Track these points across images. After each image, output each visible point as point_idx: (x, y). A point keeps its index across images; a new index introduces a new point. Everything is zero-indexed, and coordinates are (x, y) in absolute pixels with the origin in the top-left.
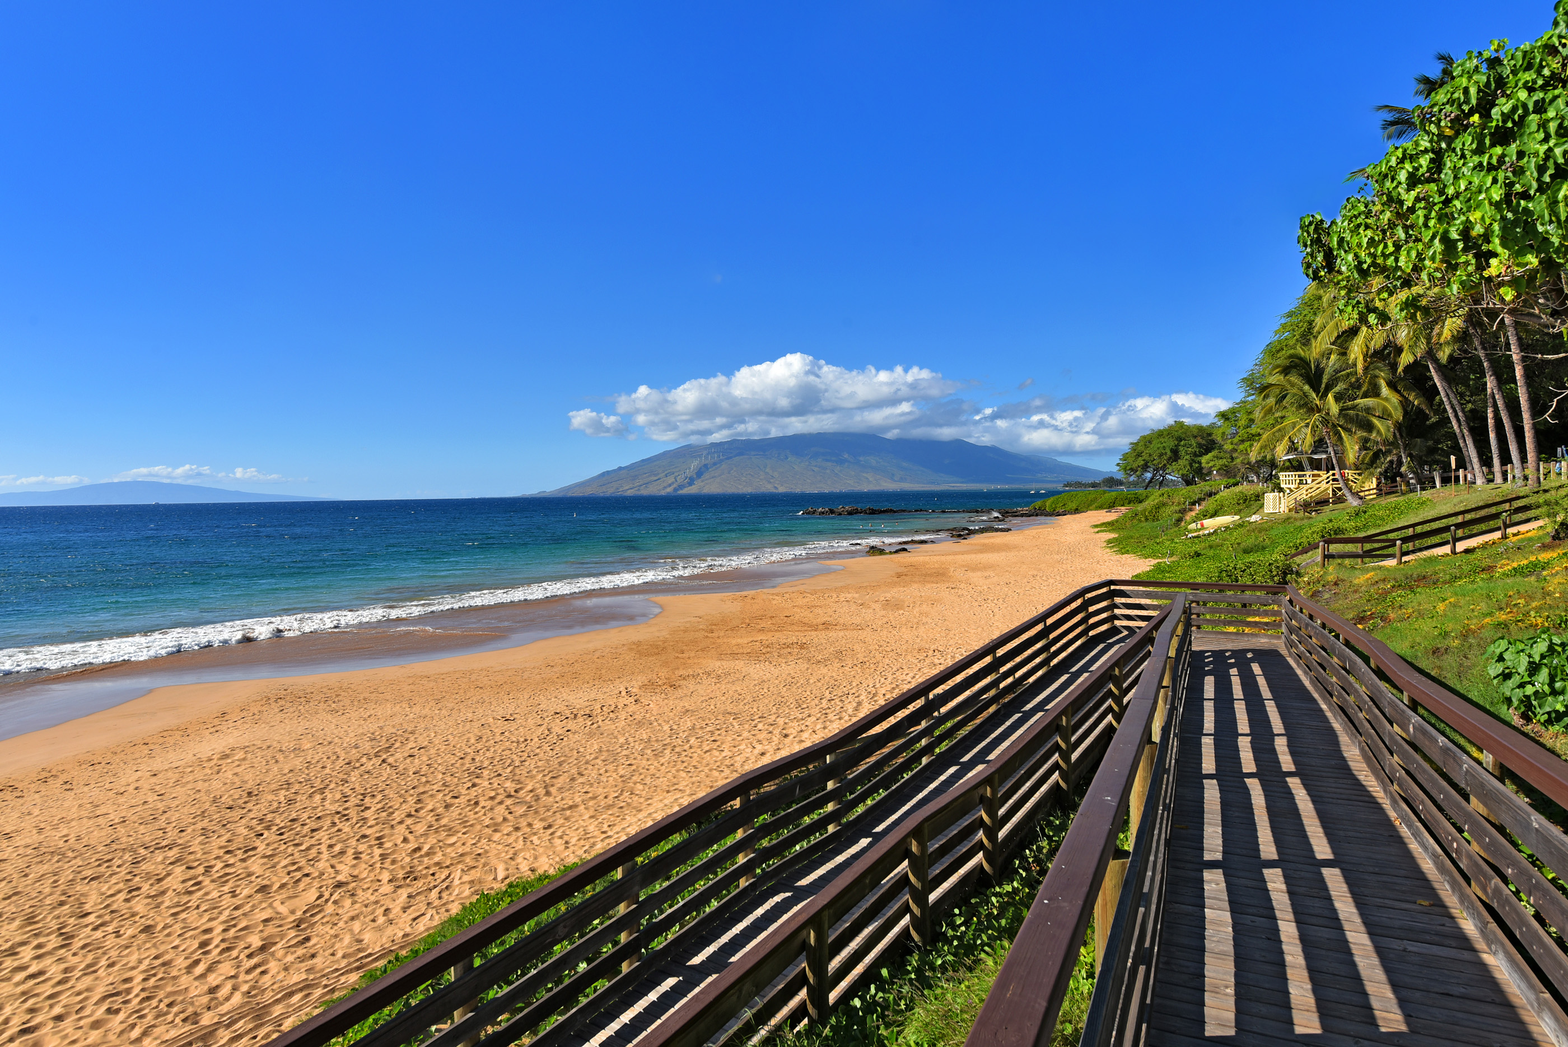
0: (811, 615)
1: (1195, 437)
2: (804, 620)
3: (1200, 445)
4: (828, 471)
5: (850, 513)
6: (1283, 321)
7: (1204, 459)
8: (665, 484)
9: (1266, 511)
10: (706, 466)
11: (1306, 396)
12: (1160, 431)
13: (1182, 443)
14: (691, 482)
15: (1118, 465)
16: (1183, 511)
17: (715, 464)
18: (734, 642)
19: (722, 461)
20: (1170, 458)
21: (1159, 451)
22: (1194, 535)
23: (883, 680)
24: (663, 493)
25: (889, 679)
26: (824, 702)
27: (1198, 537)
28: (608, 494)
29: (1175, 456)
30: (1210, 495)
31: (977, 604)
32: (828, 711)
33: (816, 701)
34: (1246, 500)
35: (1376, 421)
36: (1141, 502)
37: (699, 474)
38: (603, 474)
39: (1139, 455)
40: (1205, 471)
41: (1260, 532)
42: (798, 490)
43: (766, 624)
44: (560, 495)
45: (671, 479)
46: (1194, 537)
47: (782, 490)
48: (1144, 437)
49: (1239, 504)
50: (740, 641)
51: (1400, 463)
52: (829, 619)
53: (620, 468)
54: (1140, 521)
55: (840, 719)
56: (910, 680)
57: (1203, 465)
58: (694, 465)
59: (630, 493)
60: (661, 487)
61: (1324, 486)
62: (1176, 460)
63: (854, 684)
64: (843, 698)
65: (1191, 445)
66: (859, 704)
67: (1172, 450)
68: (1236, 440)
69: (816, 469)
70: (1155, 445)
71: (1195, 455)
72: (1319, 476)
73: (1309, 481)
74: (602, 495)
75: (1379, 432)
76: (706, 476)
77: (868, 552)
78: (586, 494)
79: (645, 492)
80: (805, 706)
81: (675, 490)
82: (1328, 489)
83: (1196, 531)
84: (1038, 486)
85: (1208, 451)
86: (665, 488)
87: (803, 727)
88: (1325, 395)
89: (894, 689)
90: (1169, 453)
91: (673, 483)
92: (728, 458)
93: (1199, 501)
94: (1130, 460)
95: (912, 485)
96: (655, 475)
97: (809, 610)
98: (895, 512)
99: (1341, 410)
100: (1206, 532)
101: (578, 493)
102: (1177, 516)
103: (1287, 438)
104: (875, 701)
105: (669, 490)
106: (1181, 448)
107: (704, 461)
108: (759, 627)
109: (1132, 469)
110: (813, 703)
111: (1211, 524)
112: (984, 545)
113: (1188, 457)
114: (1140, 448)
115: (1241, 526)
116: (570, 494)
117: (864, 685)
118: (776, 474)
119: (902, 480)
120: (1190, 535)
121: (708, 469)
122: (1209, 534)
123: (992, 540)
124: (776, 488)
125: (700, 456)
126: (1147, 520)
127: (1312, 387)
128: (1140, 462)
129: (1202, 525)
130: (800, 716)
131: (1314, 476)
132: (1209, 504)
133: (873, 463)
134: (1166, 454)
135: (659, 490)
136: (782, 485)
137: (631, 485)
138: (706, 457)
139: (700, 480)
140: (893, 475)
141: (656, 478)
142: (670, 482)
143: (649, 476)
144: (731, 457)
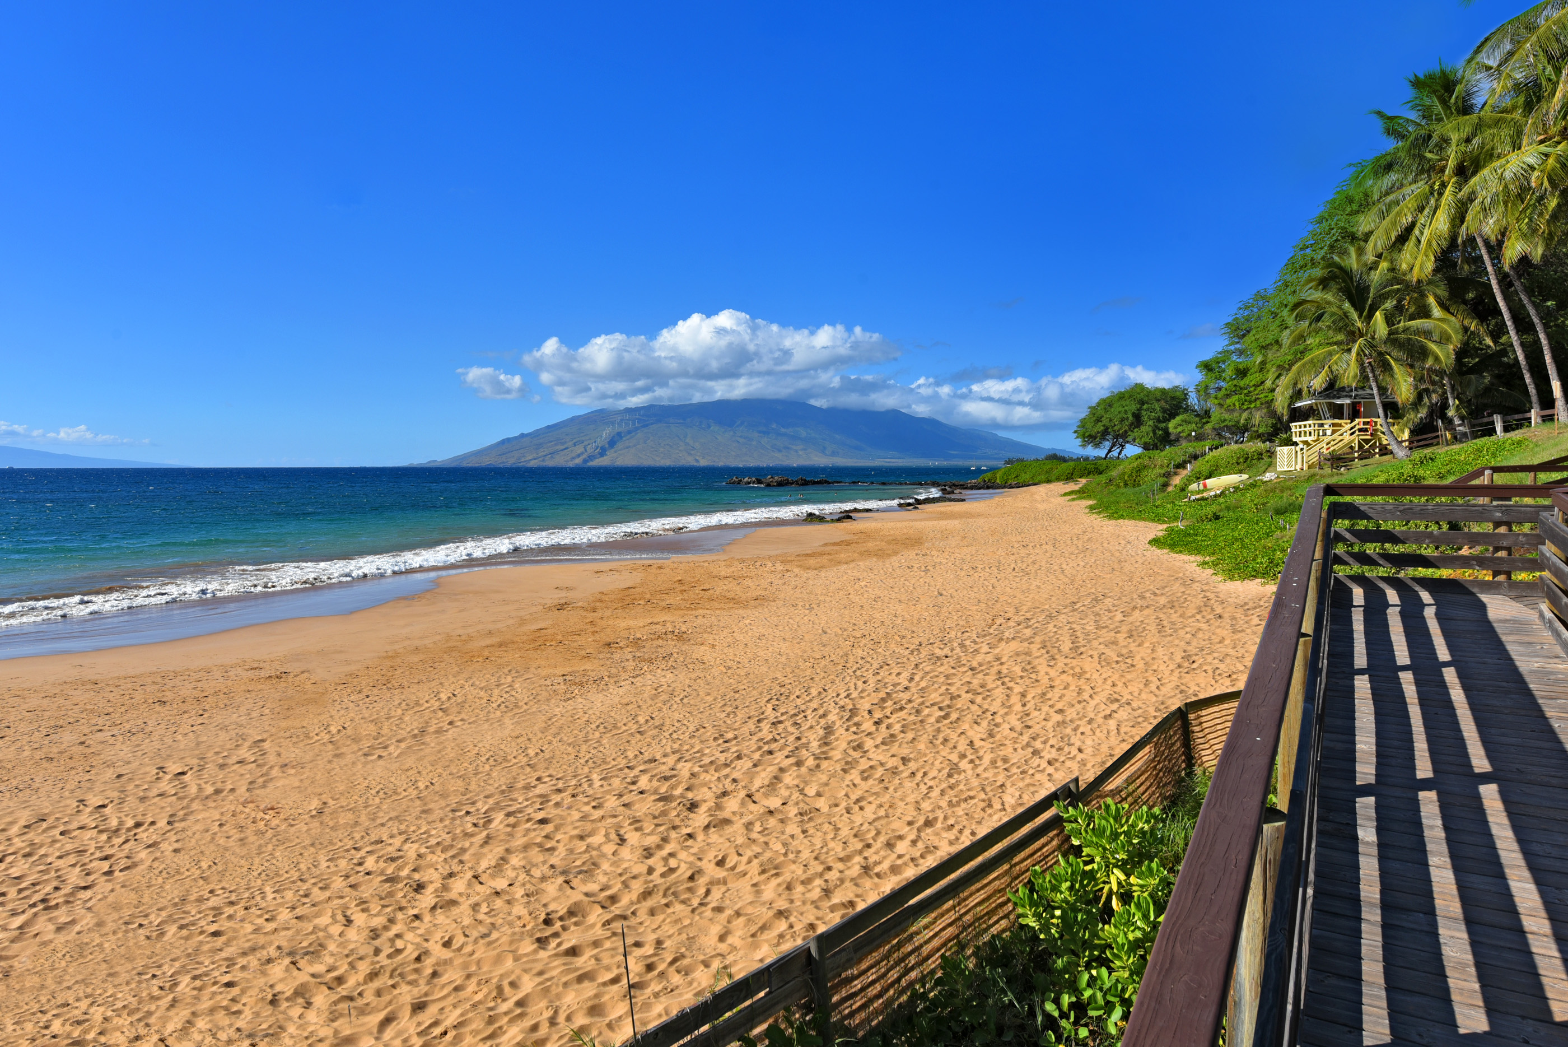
0: (738, 588)
1: (1158, 400)
2: (728, 594)
3: (1164, 411)
4: (754, 443)
5: (780, 484)
6: (1311, 228)
7: (1171, 425)
8: (574, 455)
9: (1279, 469)
10: (619, 434)
11: (1347, 317)
12: (1121, 393)
13: (1145, 406)
14: (603, 453)
15: (1075, 432)
16: (1168, 475)
17: (629, 432)
18: (623, 624)
19: (636, 429)
20: (1132, 424)
21: (1120, 416)
22: (1198, 497)
23: (860, 684)
24: (571, 464)
25: (872, 681)
26: (765, 726)
27: (1203, 499)
28: (508, 465)
29: (1138, 420)
30: (1196, 457)
31: (963, 573)
32: (774, 746)
33: (751, 725)
34: (1246, 459)
35: (1433, 346)
36: (1101, 473)
37: (612, 443)
38: (503, 442)
39: (1099, 420)
40: (1172, 437)
41: (1282, 491)
42: (721, 464)
43: (675, 599)
44: (453, 465)
45: (579, 449)
46: (1198, 500)
47: (703, 463)
48: (1103, 400)
49: (1238, 463)
50: (632, 623)
51: (1445, 406)
52: (764, 593)
53: (522, 435)
54: (1118, 486)
55: (799, 764)
56: (906, 683)
57: (1171, 430)
58: (607, 433)
59: (533, 464)
60: (568, 458)
61: (1347, 438)
62: (1138, 426)
63: (814, 692)
64: (799, 719)
65: (1154, 409)
66: (829, 730)
67: (1133, 414)
68: (1220, 394)
69: (741, 440)
70: (1117, 408)
71: (1159, 421)
72: (1340, 425)
73: (1329, 432)
74: (501, 466)
75: (1437, 359)
76: (620, 445)
77: (805, 520)
78: (483, 465)
79: (550, 463)
80: (730, 735)
81: (585, 461)
82: (1353, 441)
83: (1199, 492)
84: (979, 463)
85: (1173, 416)
86: (573, 458)
87: (729, 786)
88: (1370, 316)
89: (883, 700)
90: (1131, 418)
91: (582, 453)
92: (643, 426)
93: (1181, 465)
94: (1089, 425)
95: (844, 460)
96: (563, 444)
97: (736, 582)
98: (829, 483)
99: (1389, 334)
100: (1212, 493)
101: (473, 463)
102: (1162, 480)
103: (1326, 368)
104: (857, 725)
105: (578, 461)
106: (1144, 413)
107: (617, 429)
108: (663, 604)
109: (1090, 436)
110: (745, 730)
111: (1216, 484)
112: (941, 513)
113: (1151, 423)
114: (1100, 412)
115: (1253, 485)
116: (465, 464)
117: (831, 693)
118: (697, 445)
119: (834, 454)
120: (1193, 498)
121: (621, 437)
122: (1215, 496)
123: (950, 508)
124: (697, 461)
125: (613, 423)
126: (1126, 485)
127: (1353, 304)
128: (1100, 427)
129: (1205, 486)
130: (722, 758)
131: (1334, 425)
132: (1200, 465)
133: (803, 433)
134: (1127, 419)
135: (567, 461)
136: (704, 458)
137: (535, 455)
138: (620, 424)
139: (612, 450)
140: (825, 448)
141: (563, 447)
142: (579, 452)
143: (556, 445)
144: (647, 425)
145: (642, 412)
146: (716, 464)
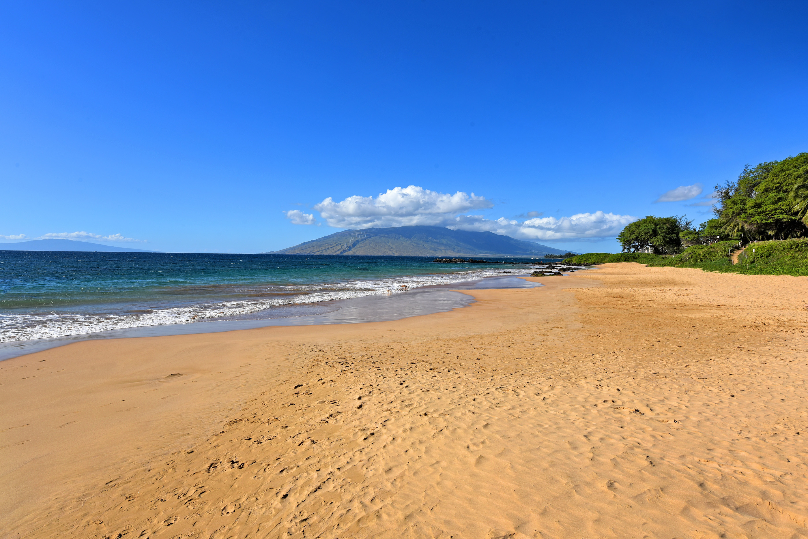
3: (669, 229)
4: (421, 246)
8: (336, 250)
10: (357, 241)
13: (658, 227)
14: (350, 249)
15: (617, 239)
17: (362, 240)
19: (365, 239)
20: (652, 235)
21: (645, 231)
24: (335, 254)
28: (306, 254)
29: (655, 233)
37: (354, 245)
38: (304, 244)
39: (632, 233)
44: (282, 254)
45: (339, 247)
47: (396, 254)
53: (313, 241)
58: (352, 240)
59: (317, 254)
60: (334, 251)
62: (655, 236)
65: (663, 228)
67: (653, 230)
69: (414, 244)
70: (642, 228)
71: (666, 233)
74: (303, 254)
76: (358, 246)
78: (295, 254)
79: (325, 253)
81: (341, 253)
90: (651, 232)
91: (340, 249)
92: (369, 237)
94: (626, 235)
101: (290, 253)
105: (338, 253)
106: (658, 230)
107: (356, 239)
109: (627, 241)
113: (662, 234)
116: (286, 253)
118: (394, 247)
119: (459, 251)
124: (393, 253)
125: (355, 236)
128: (632, 236)
133: (444, 242)
134: (649, 232)
135: (333, 253)
136: (397, 252)
137: (318, 250)
138: (358, 237)
139: (354, 248)
140: (454, 249)
141: (332, 246)
142: (339, 249)
143: (328, 245)
144: (371, 237)
145: (368, 231)
146: (402, 255)
